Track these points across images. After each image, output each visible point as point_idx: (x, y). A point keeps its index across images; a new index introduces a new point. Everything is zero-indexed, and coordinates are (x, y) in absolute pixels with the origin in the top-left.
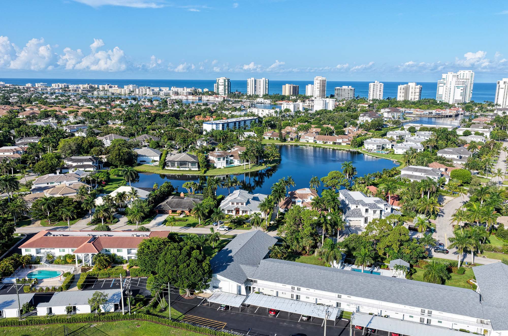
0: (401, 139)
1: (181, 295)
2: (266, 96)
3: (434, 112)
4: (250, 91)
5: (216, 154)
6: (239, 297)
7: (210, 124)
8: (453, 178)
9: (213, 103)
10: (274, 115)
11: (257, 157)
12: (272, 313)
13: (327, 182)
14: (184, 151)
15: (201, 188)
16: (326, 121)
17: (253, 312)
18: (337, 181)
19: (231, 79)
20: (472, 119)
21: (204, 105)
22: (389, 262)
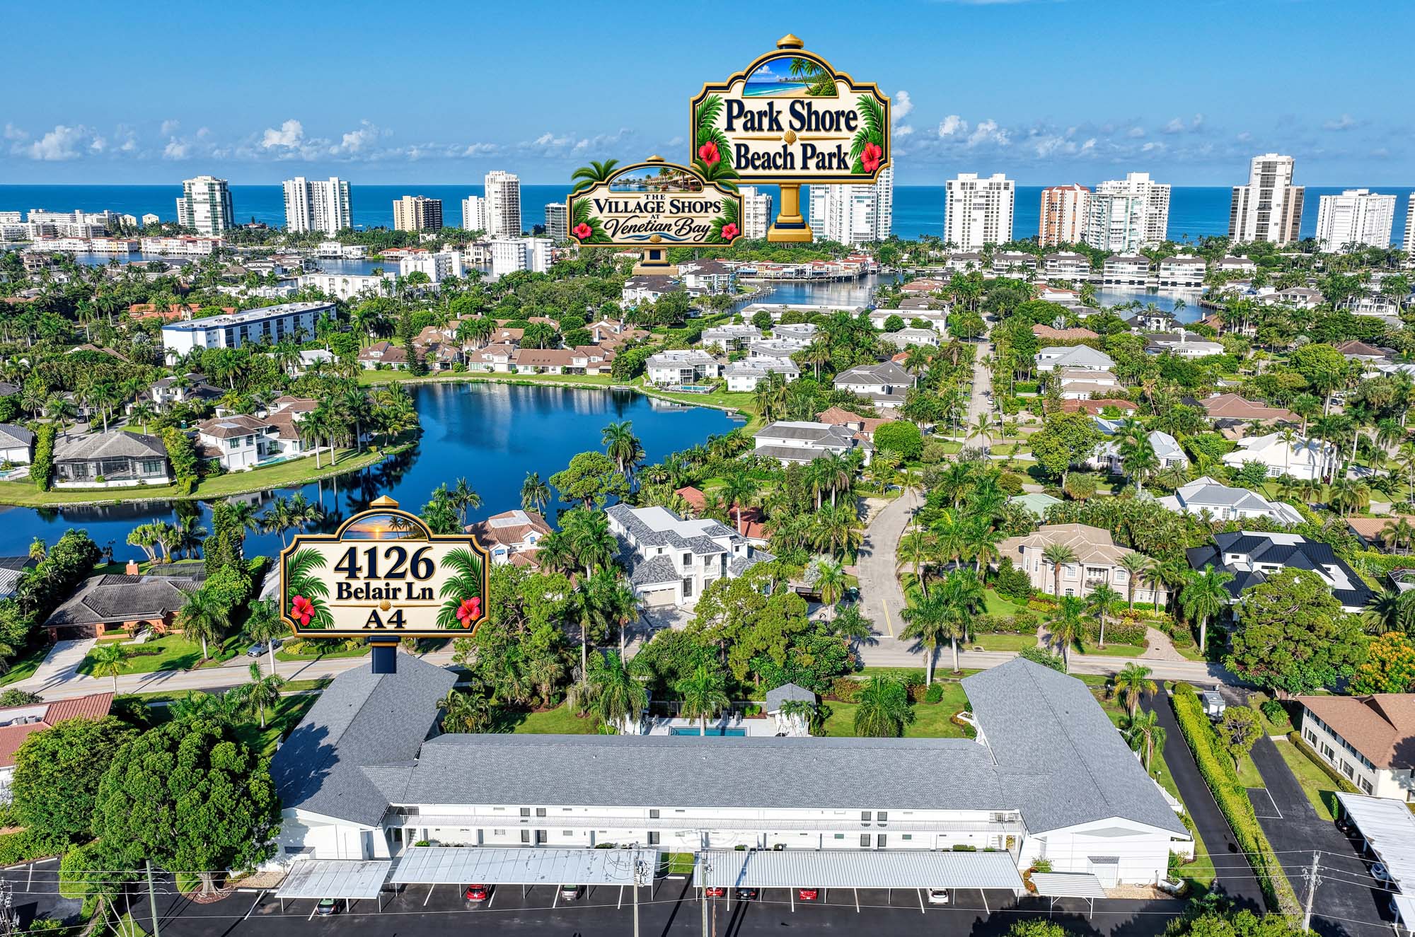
0: (740, 348)
1: (184, 893)
2: (345, 236)
3: (808, 268)
4: (295, 220)
5: (225, 426)
6: (372, 867)
7: (185, 329)
8: (880, 448)
9: (181, 262)
10: (382, 293)
11: (352, 428)
12: (476, 898)
13: (568, 487)
14: (113, 423)
15: (191, 541)
16: (535, 306)
17: (417, 905)
18: (596, 481)
19: (231, 183)
20: (901, 285)
21: (152, 267)
22: (764, 695)
